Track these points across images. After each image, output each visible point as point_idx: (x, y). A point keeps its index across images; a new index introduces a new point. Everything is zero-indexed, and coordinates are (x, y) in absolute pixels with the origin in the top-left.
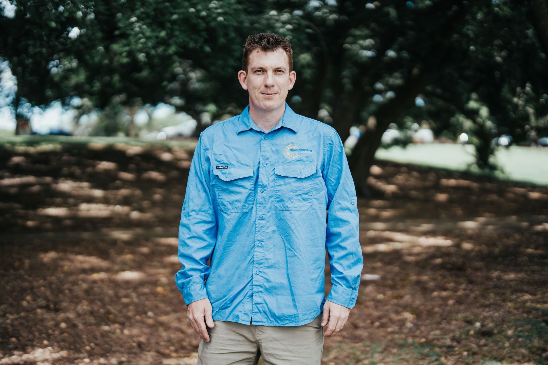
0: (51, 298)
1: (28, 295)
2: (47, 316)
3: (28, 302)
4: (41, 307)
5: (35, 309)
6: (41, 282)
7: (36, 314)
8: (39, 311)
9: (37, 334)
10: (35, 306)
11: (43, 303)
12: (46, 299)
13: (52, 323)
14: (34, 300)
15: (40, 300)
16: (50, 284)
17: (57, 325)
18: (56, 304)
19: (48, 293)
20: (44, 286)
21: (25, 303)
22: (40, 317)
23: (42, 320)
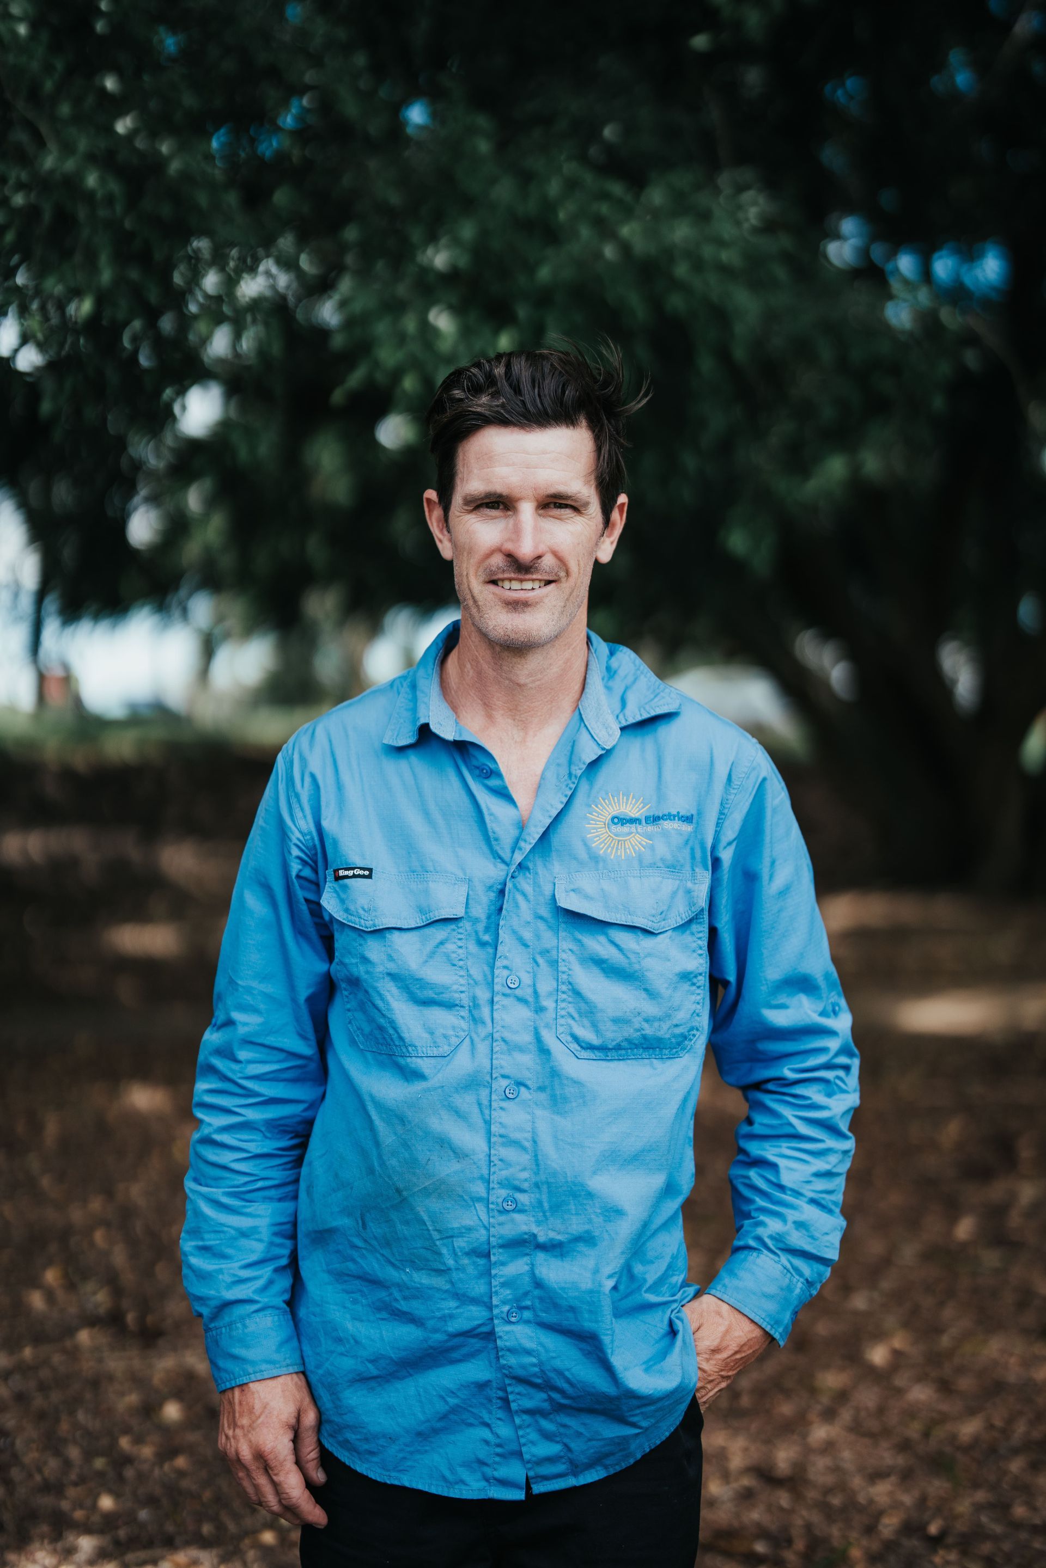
0: (128, 1278)
1: (50, 1263)
2: (116, 1364)
3: (50, 1297)
4: (92, 1321)
5: (70, 1331)
6: (96, 1204)
7: (74, 1353)
8: (84, 1336)
9: (74, 1453)
10: (73, 1310)
11: (100, 1299)
12: (112, 1281)
13: (133, 1398)
14: (71, 1286)
15: (89, 1286)
16: (127, 1214)
17: (150, 1409)
18: (145, 1306)
19: (119, 1257)
20: (107, 1224)
21: (37, 1300)
22: (87, 1366)
23: (96, 1383)
